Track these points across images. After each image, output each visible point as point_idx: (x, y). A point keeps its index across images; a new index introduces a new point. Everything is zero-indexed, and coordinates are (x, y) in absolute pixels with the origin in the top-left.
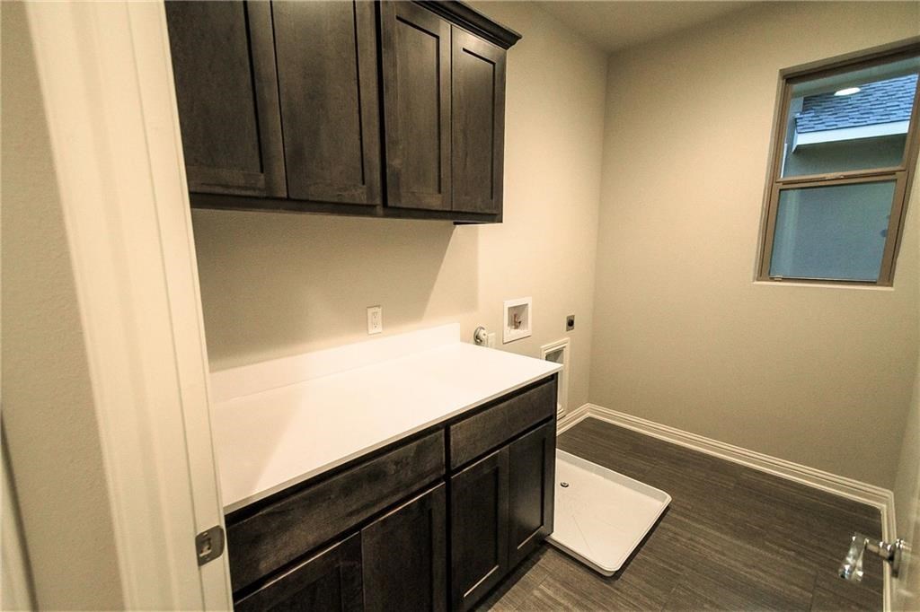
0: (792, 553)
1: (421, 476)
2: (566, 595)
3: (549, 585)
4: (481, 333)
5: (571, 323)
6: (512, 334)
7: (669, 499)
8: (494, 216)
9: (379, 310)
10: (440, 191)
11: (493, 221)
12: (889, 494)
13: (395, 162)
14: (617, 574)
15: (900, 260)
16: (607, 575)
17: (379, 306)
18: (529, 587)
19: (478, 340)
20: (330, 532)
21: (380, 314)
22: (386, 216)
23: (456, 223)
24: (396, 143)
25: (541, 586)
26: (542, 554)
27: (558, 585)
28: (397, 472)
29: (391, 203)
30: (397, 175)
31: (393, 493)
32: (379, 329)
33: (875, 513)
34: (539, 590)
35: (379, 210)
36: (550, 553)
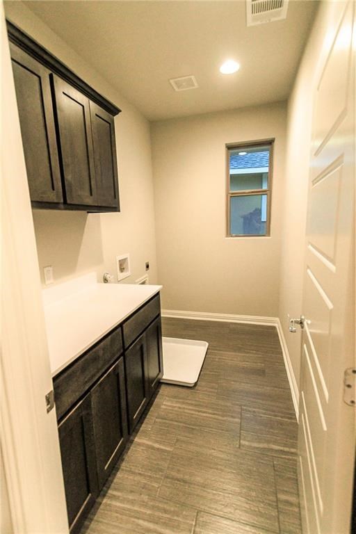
0: (254, 352)
1: (114, 355)
2: (177, 402)
3: (168, 401)
4: (108, 276)
5: (148, 267)
6: (122, 275)
7: (207, 344)
8: (116, 209)
9: (51, 269)
10: (91, 195)
11: (116, 211)
12: (277, 319)
13: (68, 177)
14: (196, 384)
15: (271, 226)
16: (192, 385)
17: (50, 266)
18: (158, 406)
19: (106, 280)
20: (78, 395)
21: (51, 272)
22: (66, 209)
23: (88, 212)
24: (68, 165)
25: (164, 403)
26: (160, 388)
27: (172, 399)
28: (104, 354)
29: (69, 202)
30: (70, 186)
31: (103, 365)
32: (52, 281)
33: (274, 328)
34: (165, 405)
35: (62, 206)
36: (163, 387)
